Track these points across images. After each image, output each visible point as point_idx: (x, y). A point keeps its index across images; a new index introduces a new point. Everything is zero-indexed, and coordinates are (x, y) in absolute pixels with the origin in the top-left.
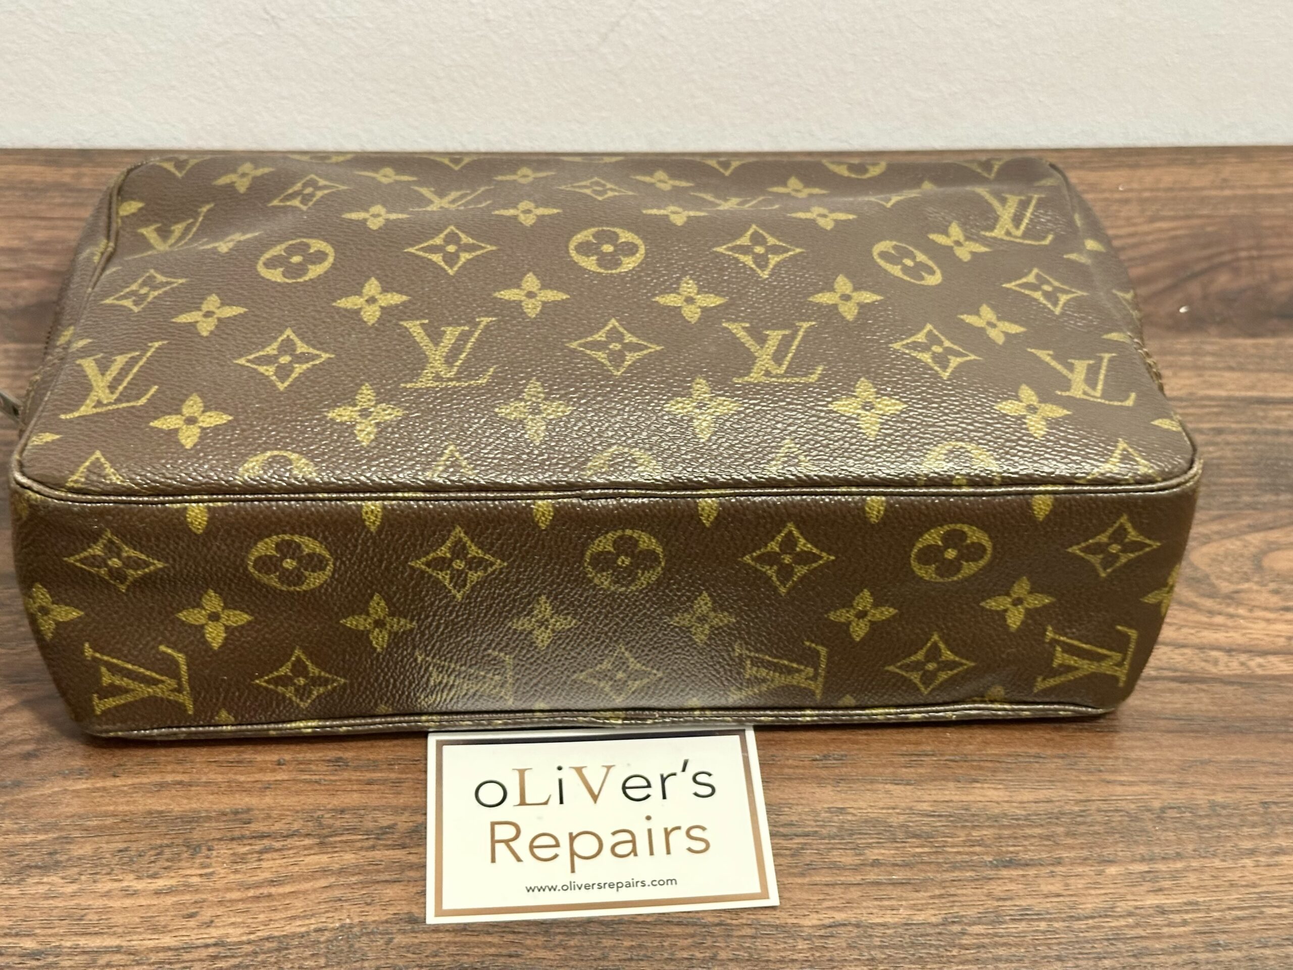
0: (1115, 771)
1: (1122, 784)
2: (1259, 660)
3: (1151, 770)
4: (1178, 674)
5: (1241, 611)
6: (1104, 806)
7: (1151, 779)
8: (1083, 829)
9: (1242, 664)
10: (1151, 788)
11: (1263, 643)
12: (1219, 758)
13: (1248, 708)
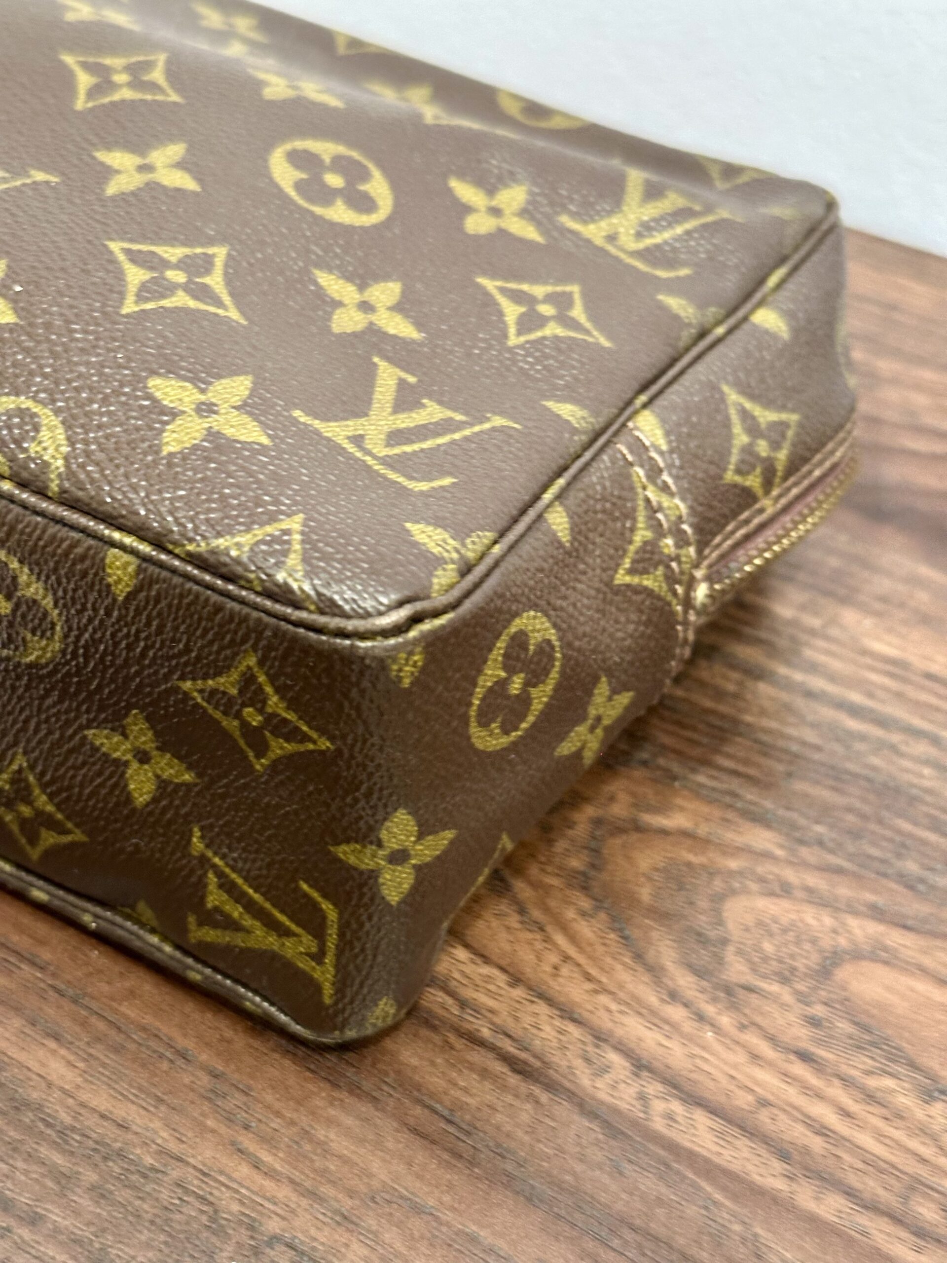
0: (268, 1141)
1: (257, 1165)
2: (677, 1107)
3: (323, 1172)
4: (523, 1055)
5: (726, 1021)
6: (194, 1183)
7: (308, 1184)
8: (123, 1195)
9: (642, 1097)
10: (294, 1197)
11: (711, 1085)
12: (448, 1216)
13: (579, 1168)
